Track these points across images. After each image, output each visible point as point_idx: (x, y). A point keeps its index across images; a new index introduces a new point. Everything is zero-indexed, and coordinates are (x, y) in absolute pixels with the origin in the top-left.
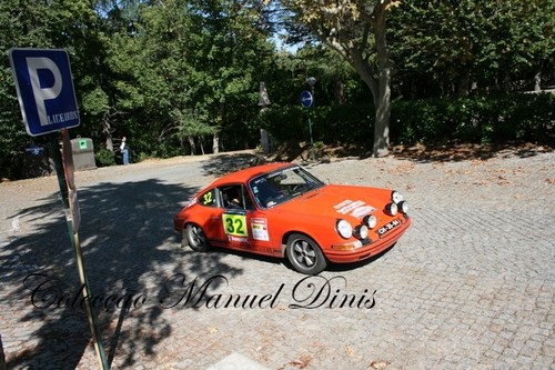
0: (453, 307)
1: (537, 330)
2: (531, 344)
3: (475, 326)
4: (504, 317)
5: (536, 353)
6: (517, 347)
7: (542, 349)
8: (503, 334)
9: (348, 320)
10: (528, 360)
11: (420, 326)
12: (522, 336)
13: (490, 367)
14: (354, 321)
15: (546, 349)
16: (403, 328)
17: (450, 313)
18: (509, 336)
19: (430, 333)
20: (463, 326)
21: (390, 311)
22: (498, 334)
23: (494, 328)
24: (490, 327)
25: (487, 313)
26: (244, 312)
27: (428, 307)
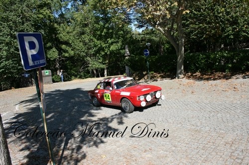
0: (213, 147)
3: (223, 156)
4: (237, 152)
8: (237, 160)
9: (165, 153)
11: (198, 156)
12: (246, 161)
14: (168, 153)
16: (190, 156)
17: (212, 150)
18: (240, 161)
19: (202, 159)
20: (218, 156)
21: (184, 149)
22: (234, 160)
23: (233, 157)
24: (230, 157)
25: (229, 150)
26: (118, 149)
27: (201, 147)
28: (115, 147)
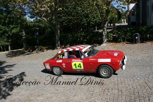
1: (98, 90)
2: (97, 93)
3: (84, 91)
4: (91, 88)
5: (99, 95)
6: (94, 95)
7: (100, 94)
8: (91, 92)
9: (51, 95)
10: (97, 97)
11: (70, 94)
12: (95, 92)
13: (88, 101)
14: (53, 95)
15: (101, 94)
16: (66, 95)
17: (78, 89)
18: (92, 92)
19: (73, 95)
20: (81, 92)
21: (62, 91)
23: (89, 91)
24: (88, 91)
25: (87, 88)
26: (20, 97)
27: (72, 88)
28: (18, 96)
